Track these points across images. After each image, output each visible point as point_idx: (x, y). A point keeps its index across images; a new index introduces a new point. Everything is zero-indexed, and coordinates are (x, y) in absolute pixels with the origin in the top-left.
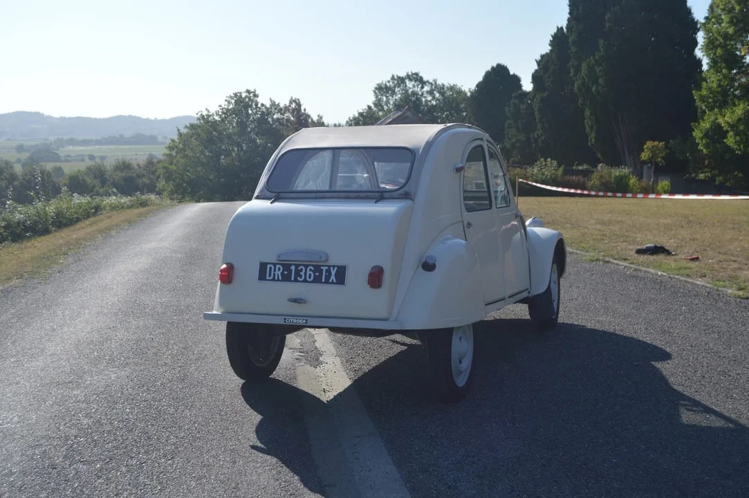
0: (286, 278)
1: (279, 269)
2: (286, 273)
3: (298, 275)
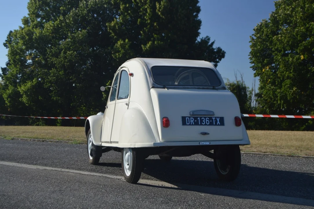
0: (196, 124)
1: (192, 119)
2: (196, 121)
3: (202, 122)
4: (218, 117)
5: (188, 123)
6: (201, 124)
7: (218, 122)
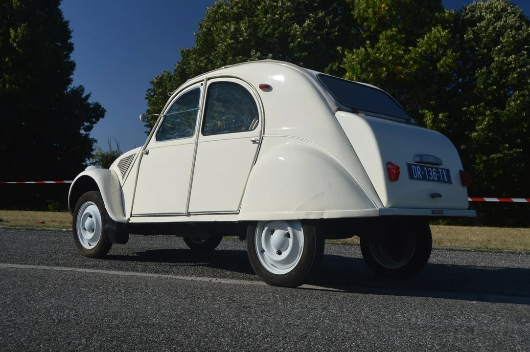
0: (424, 178)
1: (419, 170)
2: (423, 173)
3: (429, 175)
4: (444, 169)
5: (416, 175)
6: (429, 180)
7: (445, 178)
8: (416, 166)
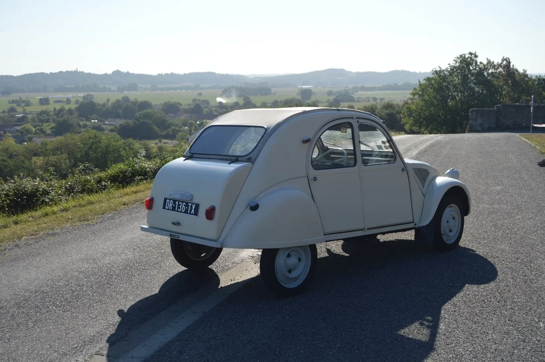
0: (174, 209)
1: (171, 203)
2: (174, 205)
3: (178, 208)
4: (194, 204)
5: (167, 207)
6: (178, 211)
8: (170, 200)
